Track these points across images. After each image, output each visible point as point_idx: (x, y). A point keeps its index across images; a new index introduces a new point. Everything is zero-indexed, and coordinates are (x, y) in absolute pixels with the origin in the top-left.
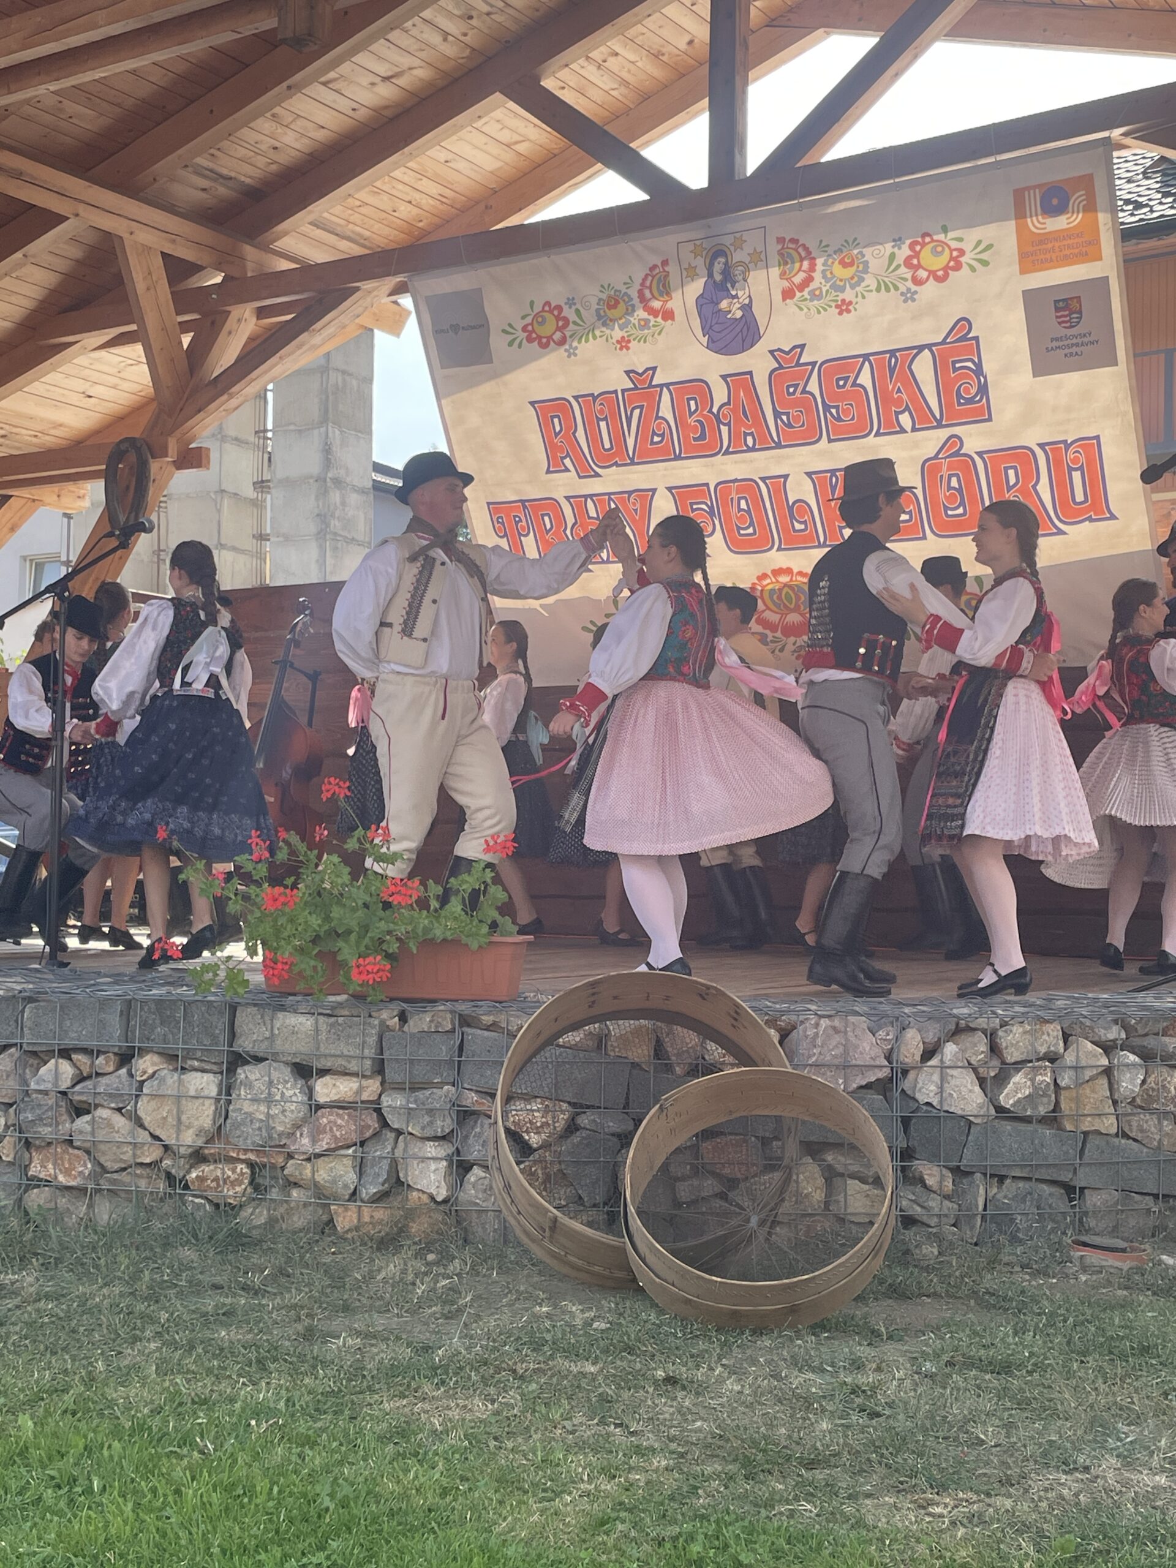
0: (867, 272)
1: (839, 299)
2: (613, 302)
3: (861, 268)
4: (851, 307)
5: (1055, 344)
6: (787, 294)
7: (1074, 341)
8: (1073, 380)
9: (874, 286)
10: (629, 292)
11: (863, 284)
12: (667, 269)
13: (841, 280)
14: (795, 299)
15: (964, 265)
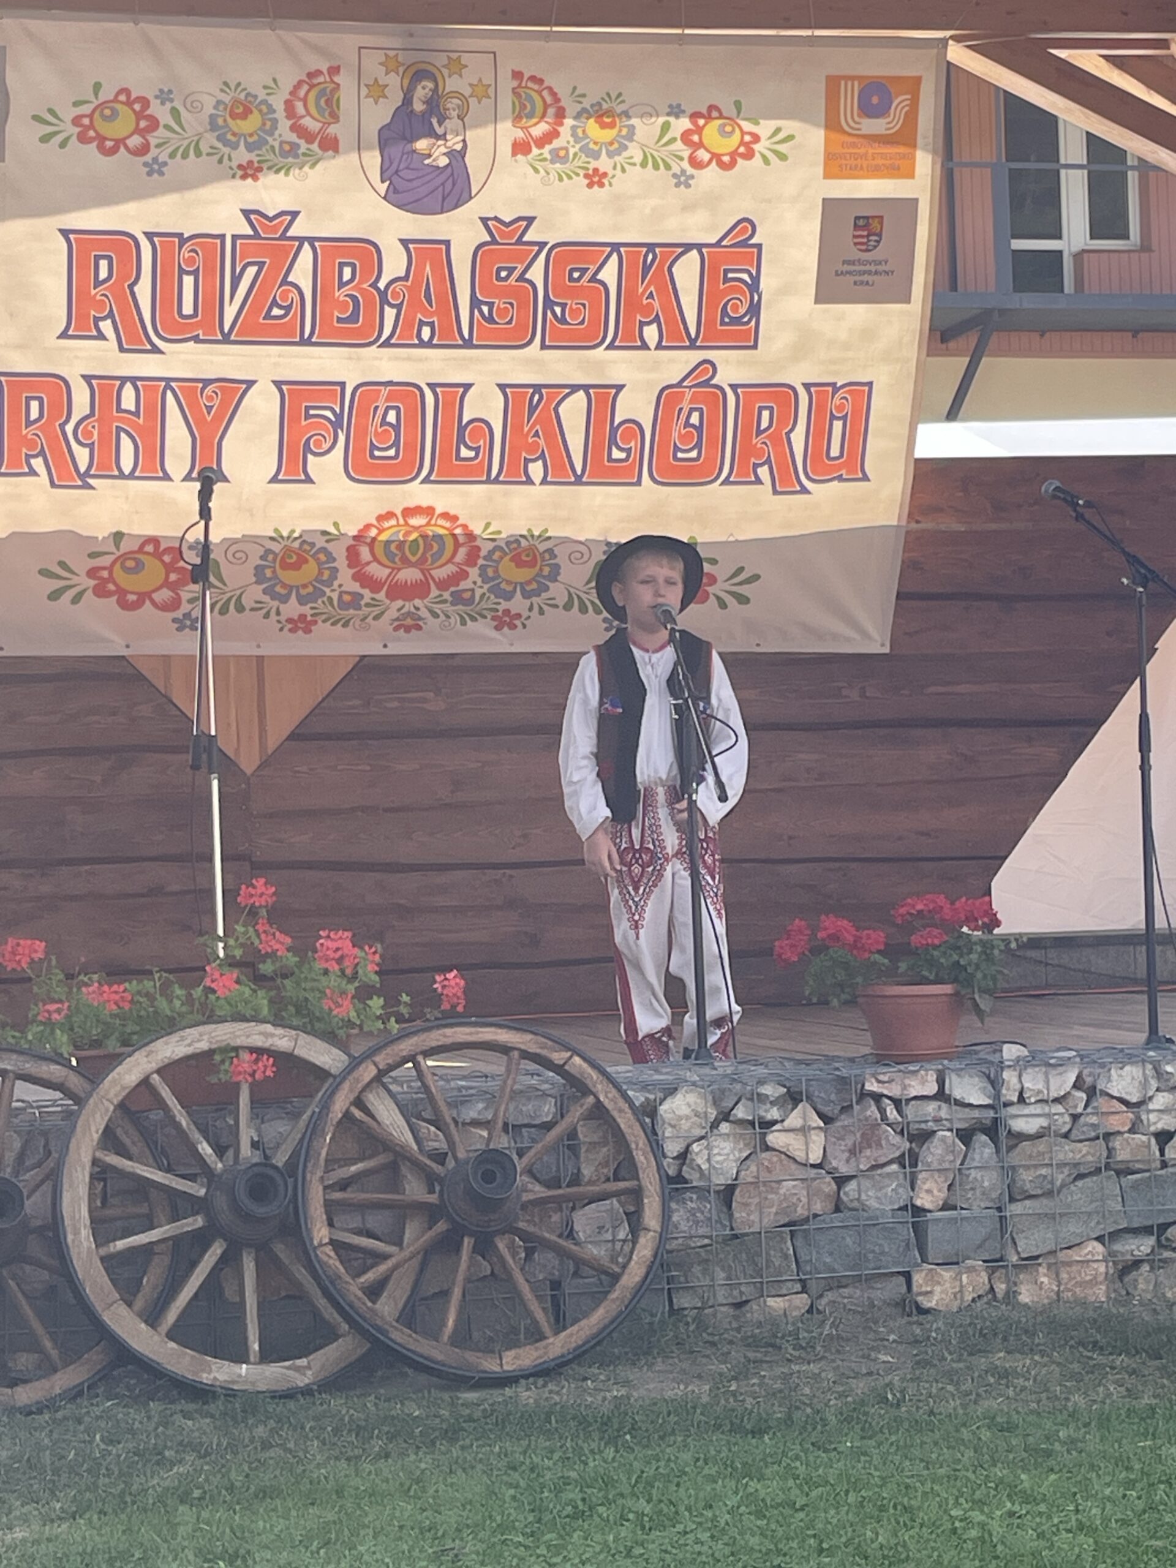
0: (631, 140)
1: (591, 166)
2: (240, 110)
3: (624, 132)
4: (606, 181)
5: (846, 268)
6: (520, 148)
7: (867, 268)
8: (857, 313)
9: (638, 159)
10: (271, 100)
11: (625, 154)
12: (336, 79)
13: (596, 143)
14: (530, 157)
15: (757, 155)
